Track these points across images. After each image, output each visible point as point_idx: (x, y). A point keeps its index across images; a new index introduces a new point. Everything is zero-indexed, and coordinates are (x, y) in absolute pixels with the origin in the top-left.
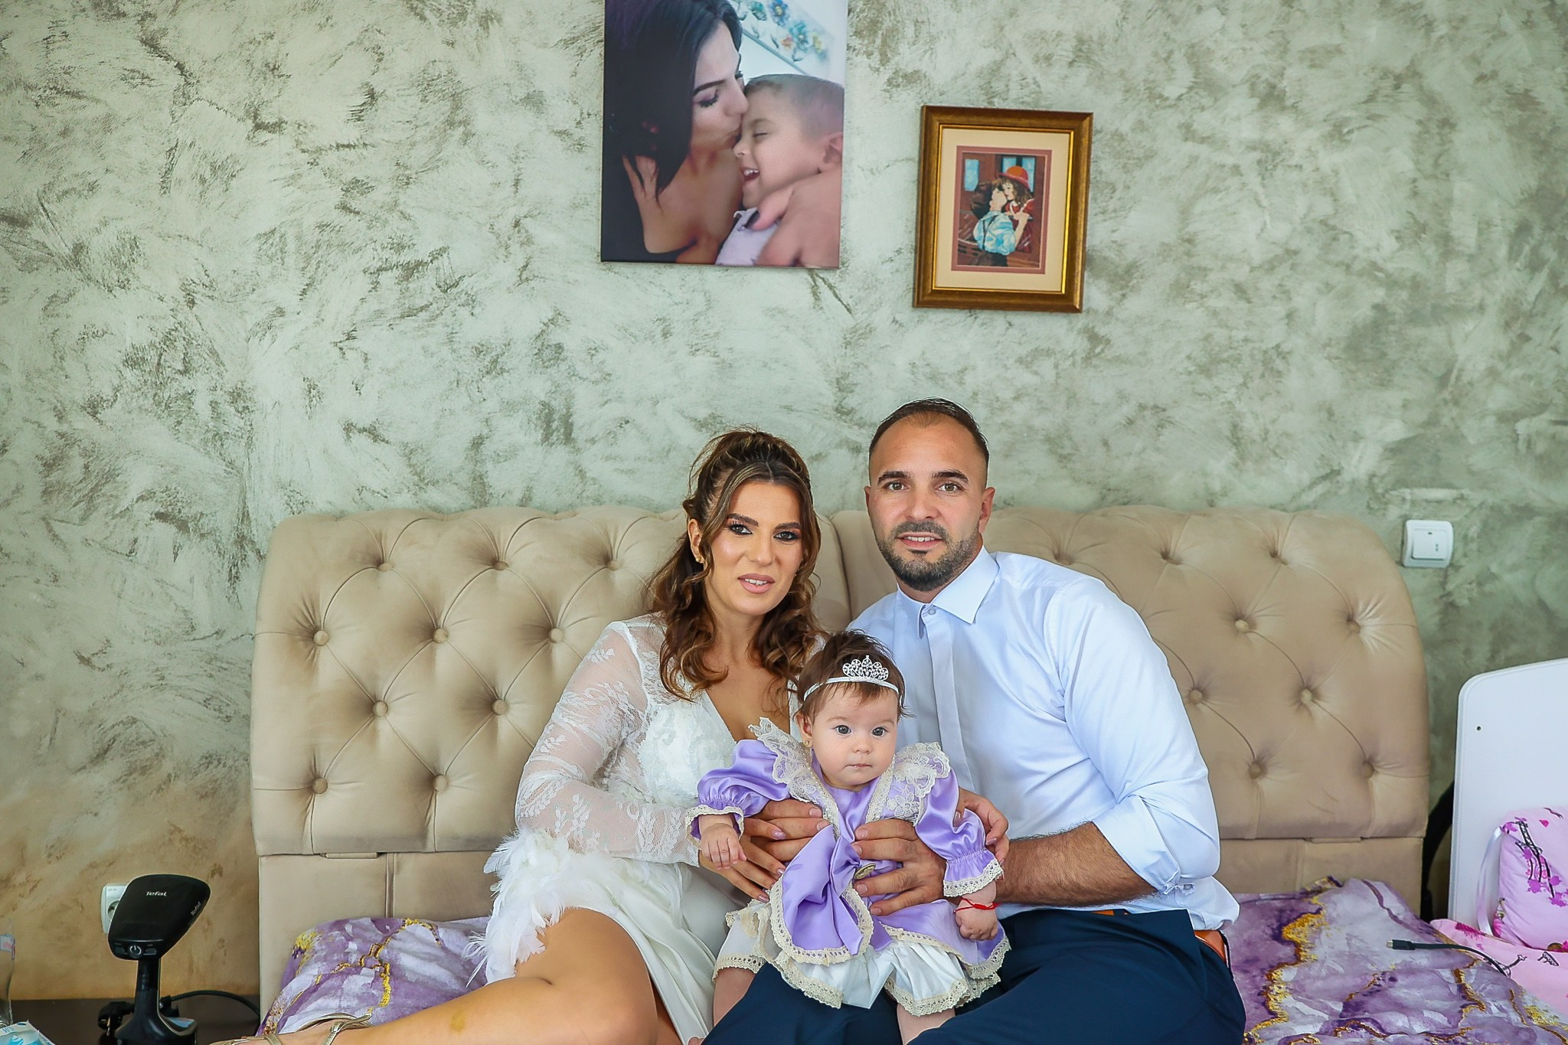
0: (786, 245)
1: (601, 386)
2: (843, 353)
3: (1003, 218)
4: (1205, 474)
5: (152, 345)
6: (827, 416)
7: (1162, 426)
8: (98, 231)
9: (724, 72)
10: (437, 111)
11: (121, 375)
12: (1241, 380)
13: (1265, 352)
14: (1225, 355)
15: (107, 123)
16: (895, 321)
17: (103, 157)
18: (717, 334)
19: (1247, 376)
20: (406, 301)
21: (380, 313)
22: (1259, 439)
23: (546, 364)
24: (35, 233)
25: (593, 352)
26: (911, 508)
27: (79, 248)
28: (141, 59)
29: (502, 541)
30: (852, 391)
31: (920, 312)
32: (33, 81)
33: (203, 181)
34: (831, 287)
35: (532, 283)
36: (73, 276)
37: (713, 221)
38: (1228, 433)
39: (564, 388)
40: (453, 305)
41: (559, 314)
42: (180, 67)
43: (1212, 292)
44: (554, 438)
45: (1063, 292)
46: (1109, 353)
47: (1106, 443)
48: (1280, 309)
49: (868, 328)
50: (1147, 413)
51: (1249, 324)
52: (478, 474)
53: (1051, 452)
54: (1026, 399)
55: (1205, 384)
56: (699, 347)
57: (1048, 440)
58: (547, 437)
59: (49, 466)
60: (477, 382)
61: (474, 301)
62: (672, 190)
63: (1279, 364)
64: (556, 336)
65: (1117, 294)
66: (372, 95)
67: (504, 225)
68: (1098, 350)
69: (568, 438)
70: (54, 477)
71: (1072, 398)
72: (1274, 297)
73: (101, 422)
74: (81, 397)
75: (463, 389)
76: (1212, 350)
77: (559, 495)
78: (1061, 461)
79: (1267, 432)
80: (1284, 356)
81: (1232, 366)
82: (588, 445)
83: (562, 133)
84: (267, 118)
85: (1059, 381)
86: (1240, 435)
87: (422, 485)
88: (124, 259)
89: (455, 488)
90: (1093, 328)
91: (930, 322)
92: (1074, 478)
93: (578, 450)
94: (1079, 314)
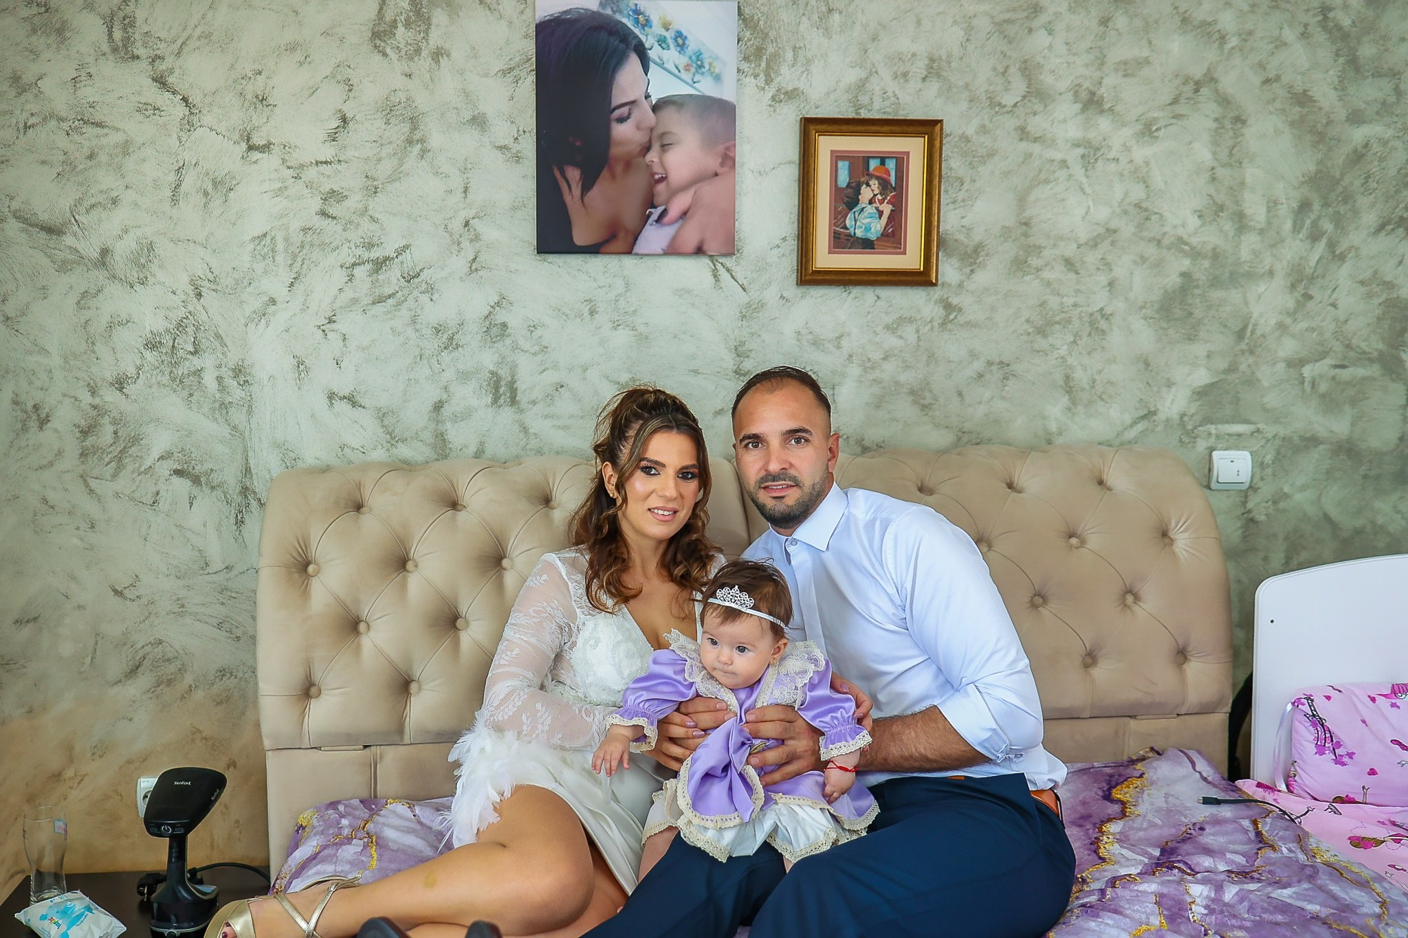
0: (690, 236)
1: (539, 358)
2: (740, 325)
3: (870, 210)
4: (1044, 418)
5: (168, 331)
6: (728, 377)
7: (1006, 378)
8: (120, 237)
9: (635, 93)
10: (398, 131)
11: (142, 357)
12: (1072, 339)
13: (1091, 315)
14: (1058, 319)
15: (126, 148)
16: (782, 297)
17: (123, 176)
18: (635, 311)
19: (1077, 335)
20: (377, 290)
21: (355, 301)
22: (1088, 387)
23: (494, 340)
24: (69, 240)
25: (533, 329)
26: (768, 463)
27: (105, 252)
28: (152, 93)
29: (460, 487)
30: (748, 357)
31: (803, 289)
32: (63, 114)
33: (206, 194)
34: (728, 270)
35: (480, 273)
36: (100, 275)
37: (629, 218)
38: (1062, 383)
39: (508, 360)
40: (416, 293)
41: (504, 298)
42: (185, 99)
43: (1046, 266)
44: (502, 401)
45: (922, 269)
46: (961, 319)
47: (960, 394)
48: (1103, 279)
49: (760, 304)
50: (994, 368)
51: (1077, 291)
52: (439, 432)
53: (915, 402)
54: (893, 358)
55: (1042, 343)
56: (620, 322)
57: (912, 392)
58: (495, 400)
59: (85, 433)
60: (437, 356)
61: (432, 289)
62: (595, 193)
63: (1103, 324)
64: (501, 316)
65: (967, 270)
66: (344, 120)
67: (456, 225)
68: (952, 317)
69: (513, 401)
70: (90, 441)
71: (931, 357)
72: (1098, 269)
73: (127, 396)
74: (109, 375)
75: (425, 362)
76: (1047, 314)
77: (507, 448)
78: (923, 410)
79: (1094, 381)
80: (1107, 317)
81: (1064, 327)
82: (530, 406)
83: (503, 148)
84: (258, 140)
85: (920, 343)
86: (1072, 384)
87: (393, 442)
88: (143, 261)
89: (421, 444)
90: (947, 298)
91: (812, 297)
92: (934, 424)
93: (522, 411)
94: (936, 288)
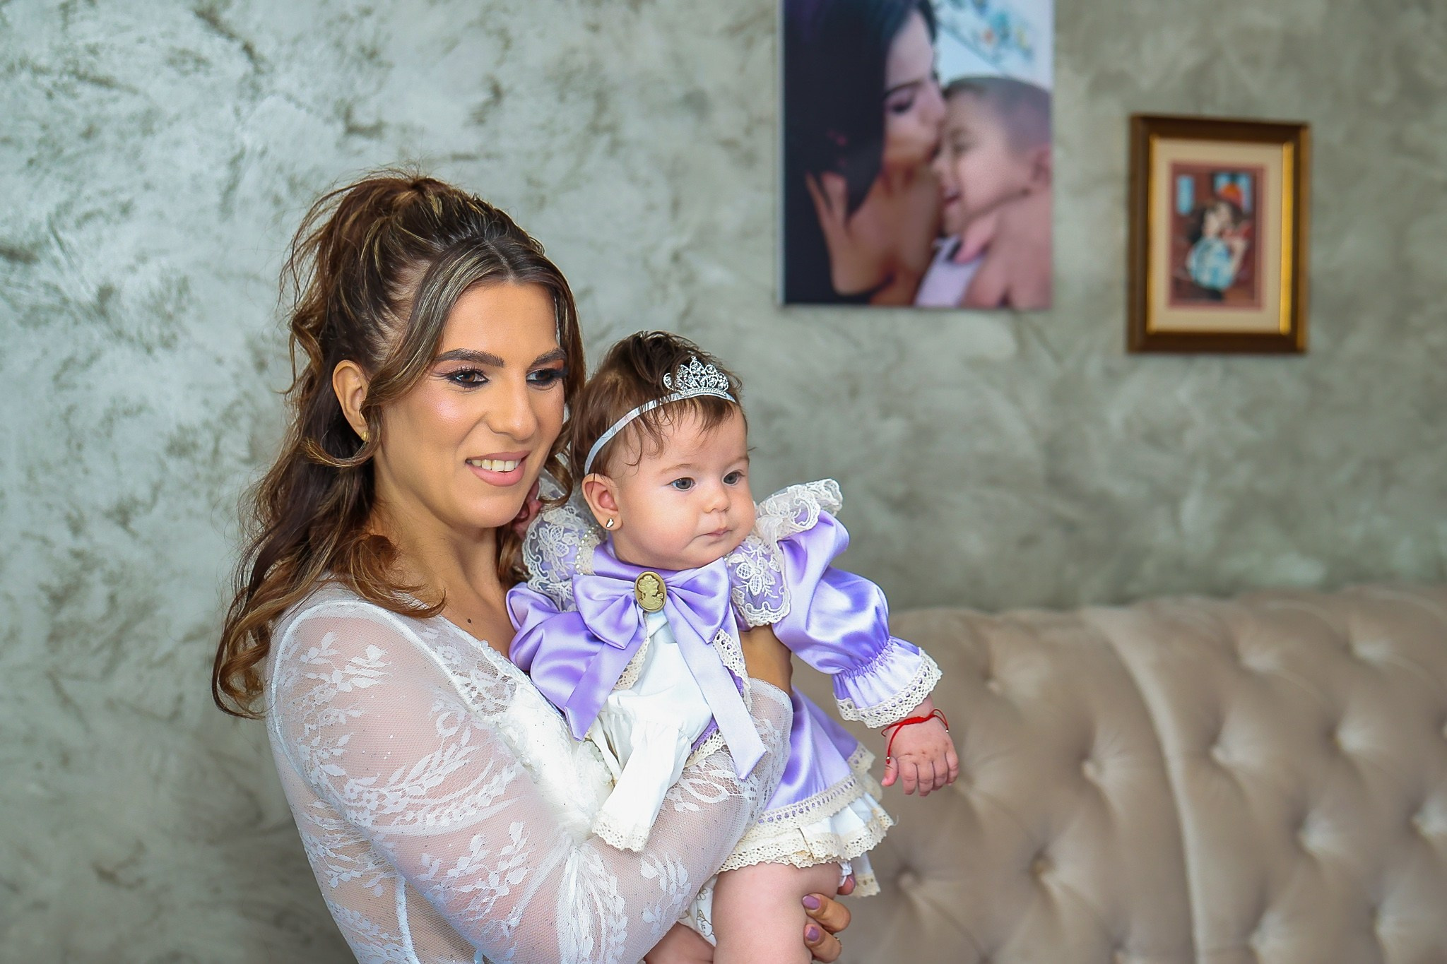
0: (994, 282)
3: (1219, 247)
5: (207, 425)
8: (132, 269)
9: (918, 70)
10: (576, 114)
11: (163, 467)
15: (147, 122)
17: (142, 168)
24: (43, 272)
27: (106, 293)
28: (194, 36)
32: (43, 62)
33: (277, 201)
36: (96, 332)
42: (248, 49)
59: (58, 599)
62: (865, 215)
66: (497, 93)
67: (661, 259)
70: (66, 614)
73: (134, 535)
74: (105, 500)
83: (729, 144)
84: (363, 118)
88: (169, 308)
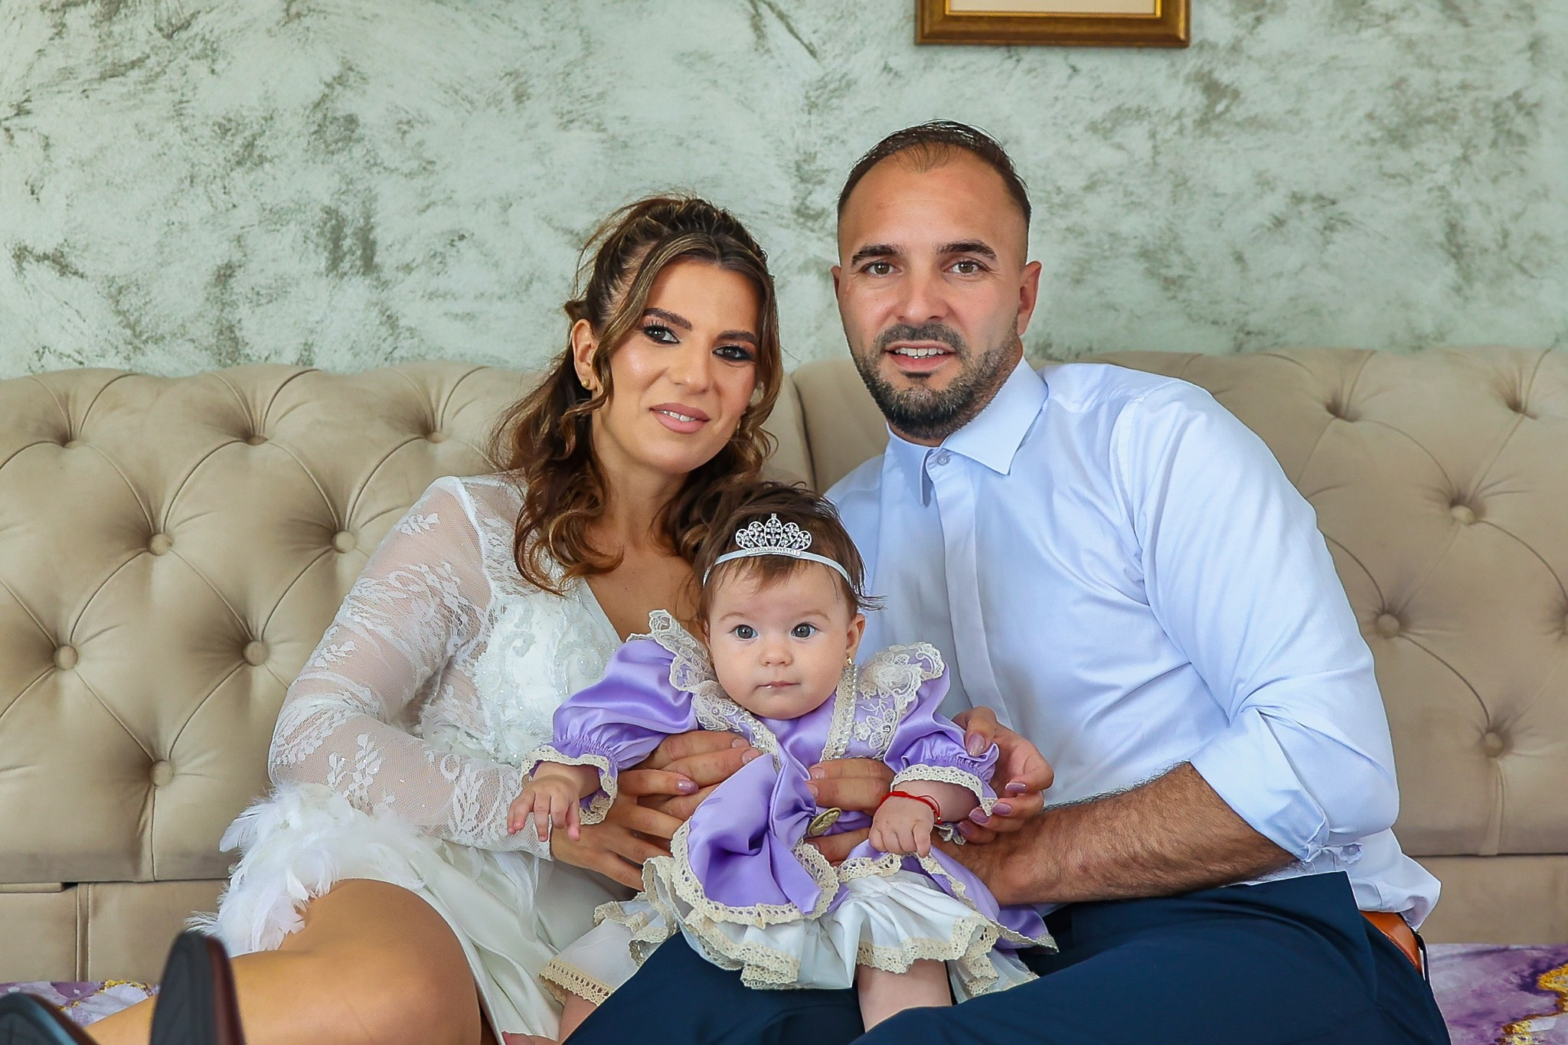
1: (419, 182)
2: (804, 121)
4: (1406, 306)
6: (784, 222)
7: (1329, 228)
12: (1458, 152)
13: (1497, 105)
14: (1430, 112)
16: (887, 69)
18: (602, 96)
19: (1467, 145)
20: (109, 54)
21: (68, 73)
22: (1493, 247)
23: (332, 147)
25: (405, 127)
26: (904, 303)
29: (258, 402)
30: (821, 182)
31: (927, 53)
34: (782, 16)
35: (307, 21)
38: (1440, 237)
39: (360, 187)
40: (182, 59)
41: (350, 69)
43: (1404, 10)
44: (345, 265)
45: (1159, 13)
46: (1239, 113)
47: (1239, 258)
48: (1518, 36)
49: (844, 81)
50: (1306, 208)
51: (1469, 60)
52: (226, 324)
53: (1151, 273)
54: (1106, 188)
55: (1399, 160)
56: (574, 115)
57: (1145, 254)
58: (335, 263)
60: (222, 178)
61: (214, 51)
63: (1520, 124)
64: (346, 103)
65: (1248, 18)
68: (1220, 108)
69: (368, 265)
71: (1181, 185)
72: (1508, 16)
75: (200, 190)
76: (1408, 103)
77: (356, 355)
78: (1166, 289)
79: (1506, 235)
80: (1529, 111)
81: (1444, 129)
82: (401, 275)
85: (1159, 159)
86: (1461, 240)
87: (137, 342)
89: (189, 346)
90: (1210, 72)
91: (945, 68)
92: (1189, 315)
93: (385, 284)
94: (1186, 51)
